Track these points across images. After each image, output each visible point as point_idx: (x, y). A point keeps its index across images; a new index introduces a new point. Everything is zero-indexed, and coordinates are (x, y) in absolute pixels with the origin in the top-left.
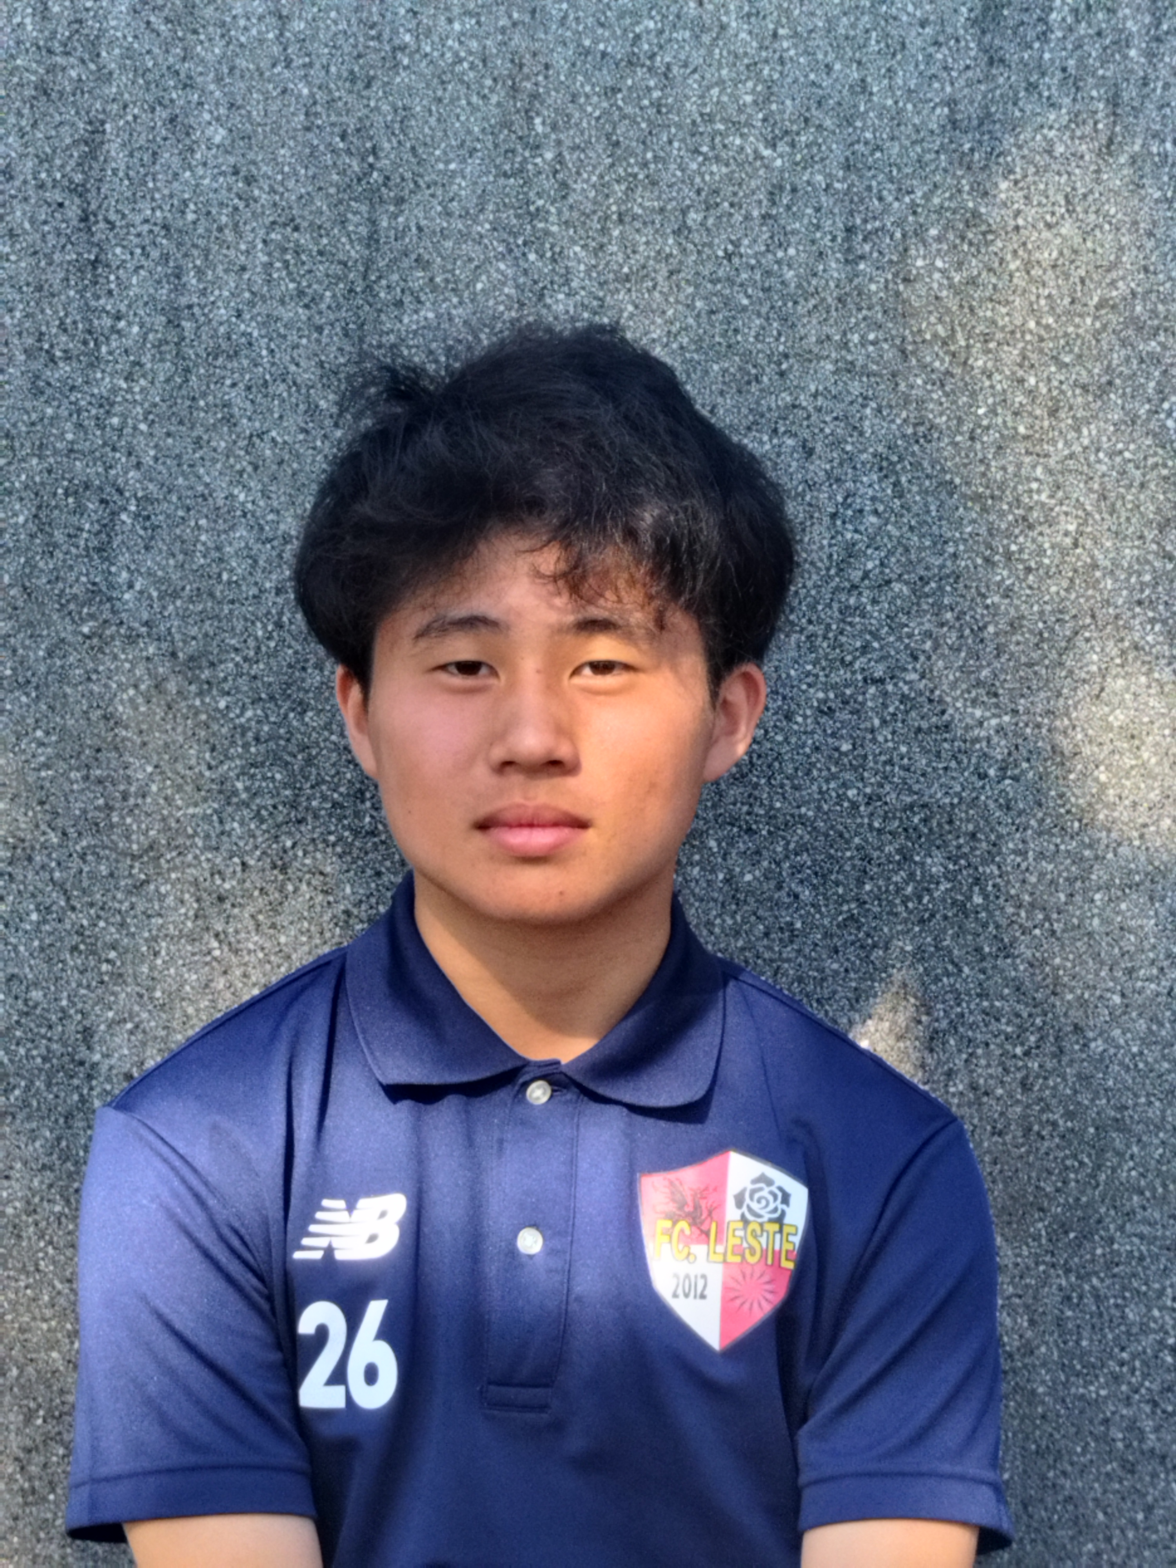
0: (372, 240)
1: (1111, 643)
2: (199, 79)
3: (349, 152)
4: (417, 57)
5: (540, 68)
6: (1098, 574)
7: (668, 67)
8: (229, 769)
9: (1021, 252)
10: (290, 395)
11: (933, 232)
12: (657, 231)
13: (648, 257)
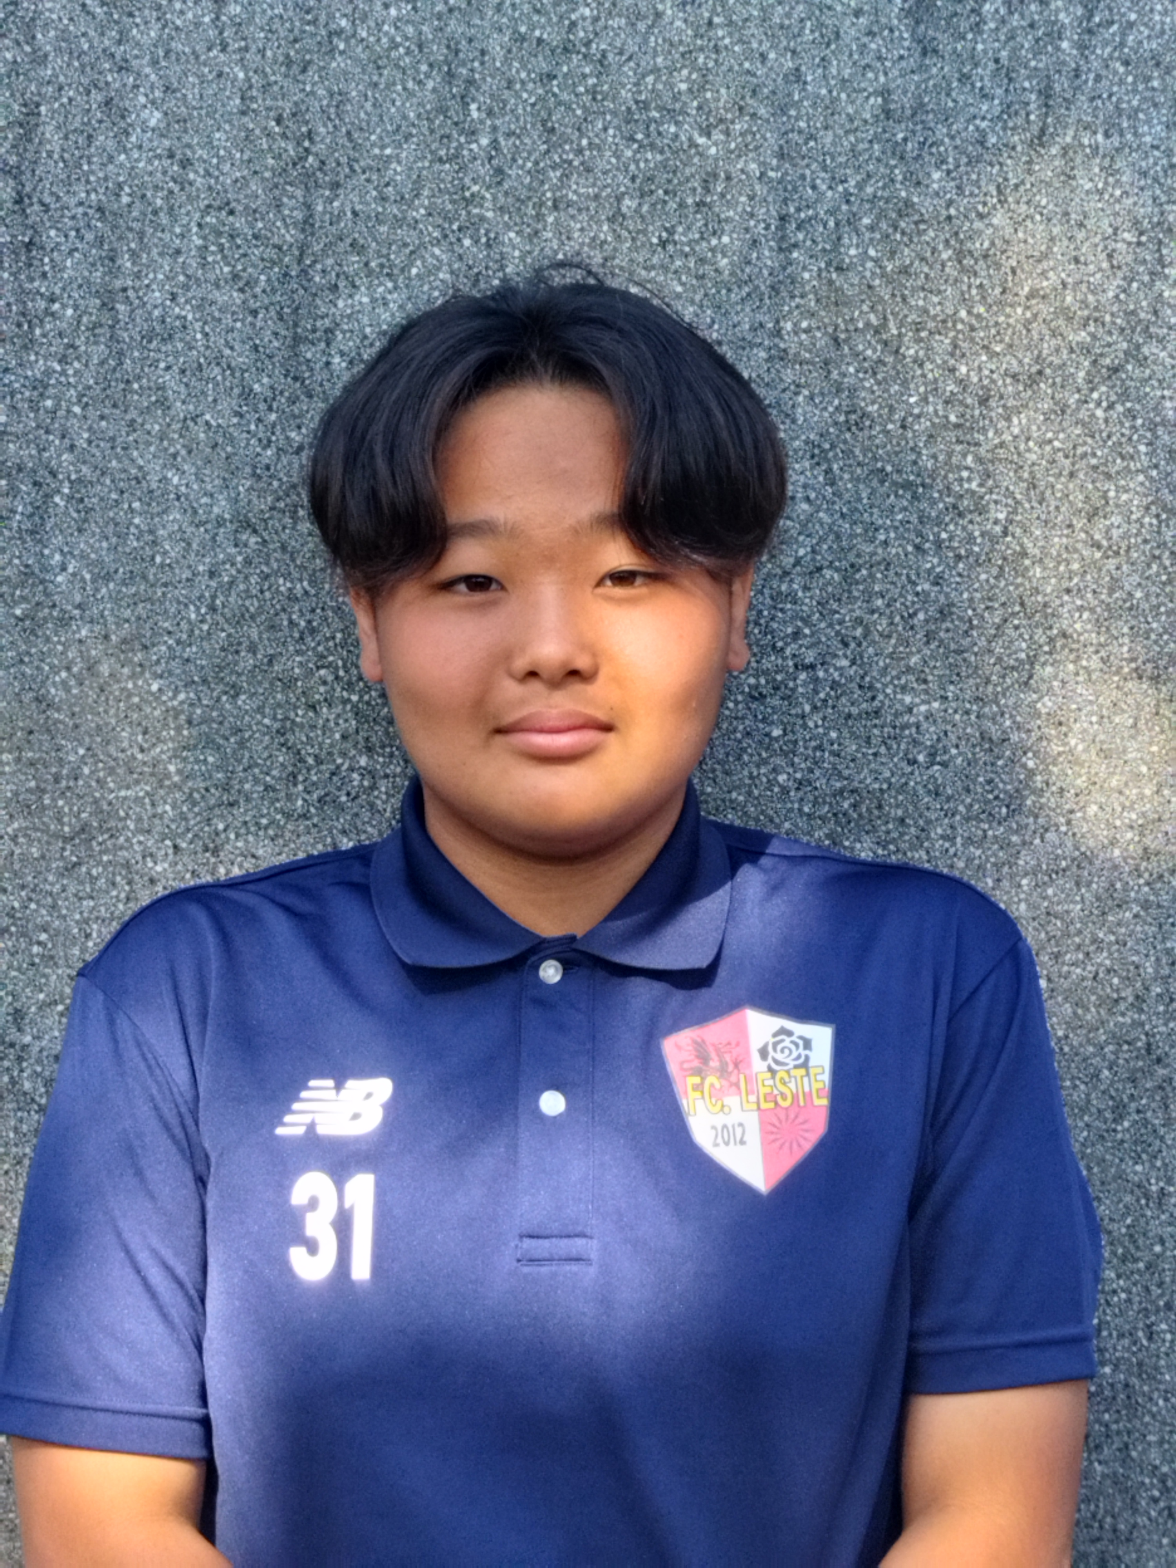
0: (307, 224)
1: (1040, 631)
2: (135, 63)
3: (284, 136)
4: (353, 41)
5: (477, 54)
6: (1027, 562)
7: (604, 55)
8: (162, 752)
9: (953, 242)
10: (224, 379)
11: (866, 221)
12: (591, 218)
13: (582, 244)
